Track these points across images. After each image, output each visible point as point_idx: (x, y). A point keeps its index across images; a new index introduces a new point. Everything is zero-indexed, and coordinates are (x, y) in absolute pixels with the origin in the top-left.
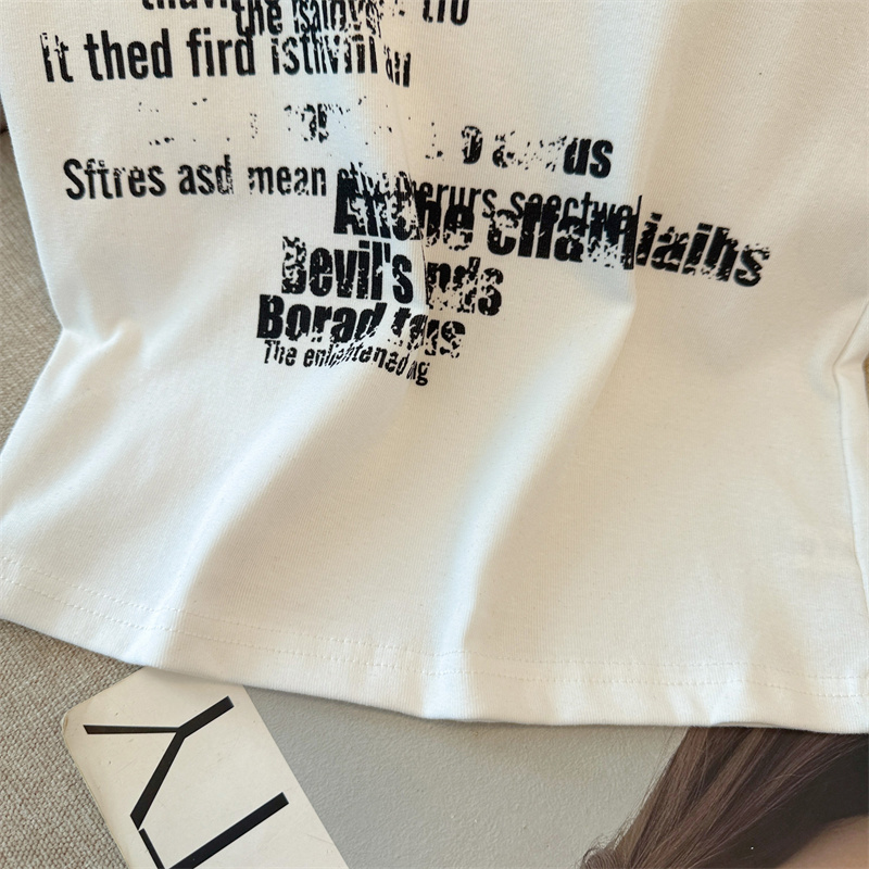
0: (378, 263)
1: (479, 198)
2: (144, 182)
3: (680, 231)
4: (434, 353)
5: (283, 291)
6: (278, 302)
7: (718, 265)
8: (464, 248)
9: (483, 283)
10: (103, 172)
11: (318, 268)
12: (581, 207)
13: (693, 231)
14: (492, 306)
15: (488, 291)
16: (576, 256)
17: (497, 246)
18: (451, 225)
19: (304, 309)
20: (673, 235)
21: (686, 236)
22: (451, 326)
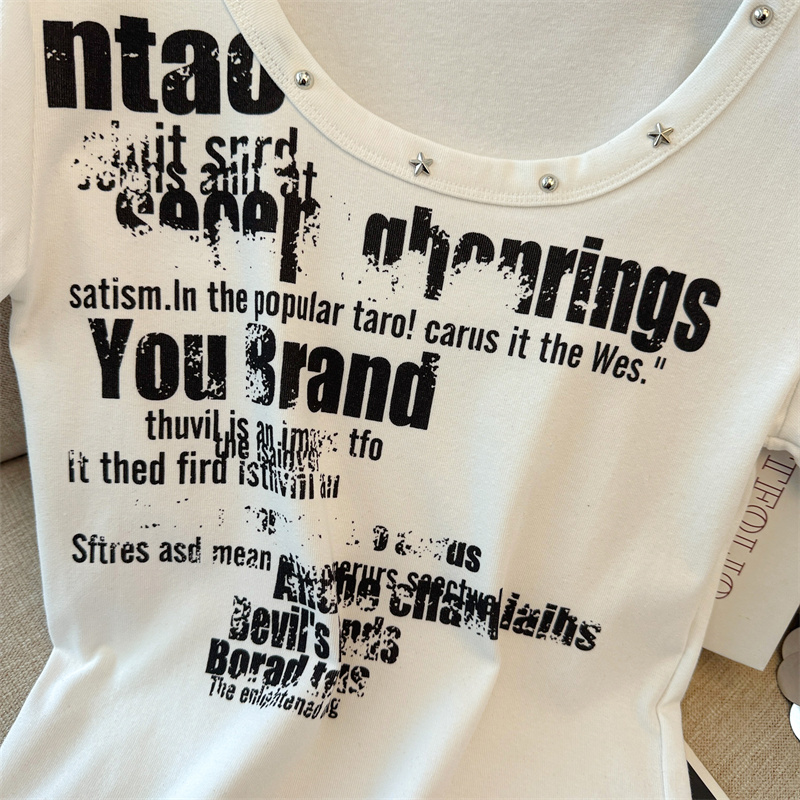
0: (304, 624)
1: (384, 575)
2: (133, 553)
3: (533, 607)
4: (344, 692)
5: (230, 638)
6: (225, 646)
7: (563, 634)
8: (371, 610)
9: (385, 637)
10: (103, 545)
11: (259, 623)
12: (459, 589)
13: (543, 609)
14: (391, 656)
15: (389, 644)
16: (456, 621)
17: (397, 610)
18: (363, 592)
19: (245, 654)
20: (529, 610)
21: (538, 612)
22: (359, 670)
